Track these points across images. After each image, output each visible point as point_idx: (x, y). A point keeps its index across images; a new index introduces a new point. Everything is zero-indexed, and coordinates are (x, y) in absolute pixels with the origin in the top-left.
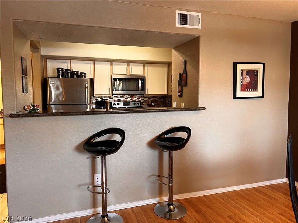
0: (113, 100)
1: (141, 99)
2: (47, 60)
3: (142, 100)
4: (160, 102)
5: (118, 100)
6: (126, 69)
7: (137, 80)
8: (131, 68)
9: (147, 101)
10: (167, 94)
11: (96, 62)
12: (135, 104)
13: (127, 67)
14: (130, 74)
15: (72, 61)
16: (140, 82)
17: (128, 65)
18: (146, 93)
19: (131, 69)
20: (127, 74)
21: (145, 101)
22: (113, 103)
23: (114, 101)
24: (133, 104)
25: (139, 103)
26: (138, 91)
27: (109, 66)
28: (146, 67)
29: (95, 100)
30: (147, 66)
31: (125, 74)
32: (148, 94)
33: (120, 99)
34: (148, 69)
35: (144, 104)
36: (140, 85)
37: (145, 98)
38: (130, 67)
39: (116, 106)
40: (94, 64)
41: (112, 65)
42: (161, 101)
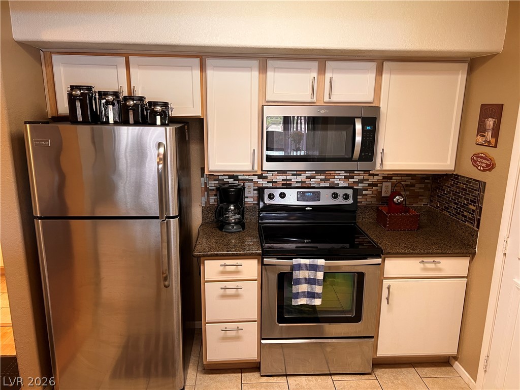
0: (268, 182)
1: (358, 177)
2: (54, 57)
3: (361, 181)
4: (420, 188)
5: (283, 180)
6: (313, 82)
7: (351, 121)
8: (331, 78)
9: (376, 185)
10: (453, 168)
11: (210, 62)
12: (335, 196)
13: (315, 75)
14: (326, 99)
15: (131, 58)
16: (359, 127)
17: (322, 70)
18: (378, 167)
19: (331, 82)
20: (314, 100)
21: (369, 185)
22: (267, 192)
23: (271, 185)
24: (330, 194)
25: (350, 192)
26: (350, 159)
27: (256, 74)
28: (385, 76)
29: (215, 180)
30: (391, 72)
31: (309, 100)
32: (385, 168)
33: (290, 180)
34: (392, 80)
35: (366, 195)
36: (359, 139)
37: (370, 175)
38: (328, 75)
39: (278, 201)
40: (203, 68)
41: (263, 69)
42: (423, 186)
